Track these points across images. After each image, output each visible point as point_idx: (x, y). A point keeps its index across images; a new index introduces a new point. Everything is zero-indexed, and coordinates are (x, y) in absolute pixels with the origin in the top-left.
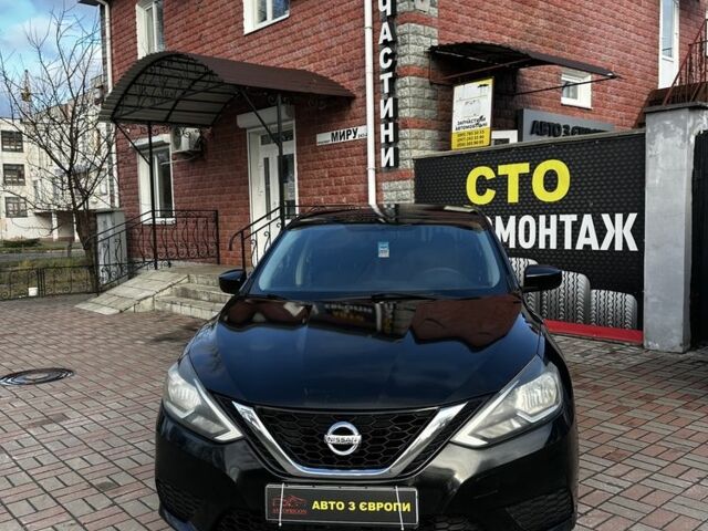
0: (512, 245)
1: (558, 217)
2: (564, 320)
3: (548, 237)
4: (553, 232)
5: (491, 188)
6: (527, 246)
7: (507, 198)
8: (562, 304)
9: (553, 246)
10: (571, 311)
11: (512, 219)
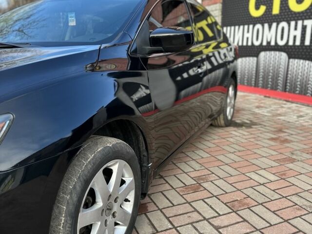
0: (273, 43)
1: (303, 22)
2: (299, 94)
3: (295, 37)
4: (298, 33)
5: (263, 5)
6: (281, 43)
7: (272, 11)
8: (299, 83)
9: (298, 43)
10: (304, 88)
11: (274, 25)
